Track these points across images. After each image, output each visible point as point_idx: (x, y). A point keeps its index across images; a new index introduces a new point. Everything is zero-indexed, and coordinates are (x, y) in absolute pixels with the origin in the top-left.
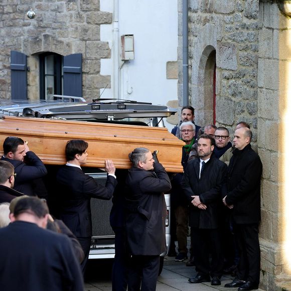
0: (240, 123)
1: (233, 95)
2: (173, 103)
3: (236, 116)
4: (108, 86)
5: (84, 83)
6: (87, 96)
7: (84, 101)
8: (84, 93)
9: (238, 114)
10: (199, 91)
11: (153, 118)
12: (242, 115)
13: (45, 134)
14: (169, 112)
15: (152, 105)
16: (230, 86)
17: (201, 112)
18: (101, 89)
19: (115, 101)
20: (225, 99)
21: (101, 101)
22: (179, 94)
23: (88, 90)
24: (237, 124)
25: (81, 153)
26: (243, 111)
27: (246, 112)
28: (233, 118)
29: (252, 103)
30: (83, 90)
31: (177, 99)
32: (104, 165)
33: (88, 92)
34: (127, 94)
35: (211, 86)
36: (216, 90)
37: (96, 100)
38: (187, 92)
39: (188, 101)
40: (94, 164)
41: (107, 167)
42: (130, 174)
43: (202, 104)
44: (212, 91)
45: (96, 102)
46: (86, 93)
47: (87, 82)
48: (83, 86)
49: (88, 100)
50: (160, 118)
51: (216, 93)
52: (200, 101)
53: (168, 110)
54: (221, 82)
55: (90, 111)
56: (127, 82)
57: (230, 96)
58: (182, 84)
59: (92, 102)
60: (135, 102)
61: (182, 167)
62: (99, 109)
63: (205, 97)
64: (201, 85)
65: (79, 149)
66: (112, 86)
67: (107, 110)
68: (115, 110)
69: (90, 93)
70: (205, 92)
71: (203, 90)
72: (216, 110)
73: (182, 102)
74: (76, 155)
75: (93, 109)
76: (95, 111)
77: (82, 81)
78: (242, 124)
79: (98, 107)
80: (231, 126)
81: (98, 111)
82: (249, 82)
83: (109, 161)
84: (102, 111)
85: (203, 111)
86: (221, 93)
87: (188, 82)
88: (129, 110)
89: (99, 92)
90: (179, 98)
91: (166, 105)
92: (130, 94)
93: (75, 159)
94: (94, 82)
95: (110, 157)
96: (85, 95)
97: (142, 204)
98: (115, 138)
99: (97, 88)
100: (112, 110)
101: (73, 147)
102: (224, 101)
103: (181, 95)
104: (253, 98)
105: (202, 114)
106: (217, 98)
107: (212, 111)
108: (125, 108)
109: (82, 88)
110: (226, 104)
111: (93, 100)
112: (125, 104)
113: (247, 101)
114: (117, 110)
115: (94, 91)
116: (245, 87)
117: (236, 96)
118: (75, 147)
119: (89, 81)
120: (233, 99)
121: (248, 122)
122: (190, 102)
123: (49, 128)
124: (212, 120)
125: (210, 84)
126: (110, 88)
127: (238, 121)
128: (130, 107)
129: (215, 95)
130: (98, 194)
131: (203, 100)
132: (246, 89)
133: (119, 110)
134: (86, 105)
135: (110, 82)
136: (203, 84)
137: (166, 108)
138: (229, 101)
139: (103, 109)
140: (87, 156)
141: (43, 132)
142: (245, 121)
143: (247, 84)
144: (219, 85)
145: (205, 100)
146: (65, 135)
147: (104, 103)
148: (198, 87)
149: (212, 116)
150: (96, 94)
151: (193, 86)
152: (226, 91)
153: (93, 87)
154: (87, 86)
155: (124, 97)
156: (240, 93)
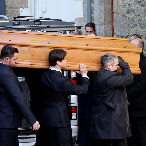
0: (134, 35)
1: (127, 12)
2: (79, 20)
3: (131, 29)
4: (26, 6)
5: (6, 4)
6: (9, 15)
7: (7, 18)
8: (6, 12)
9: (131, 28)
10: (100, 9)
11: (63, 32)
12: (135, 29)
13: (32, 44)
14: (76, 27)
15: (62, 21)
16: (125, 5)
17: (102, 27)
18: (20, 9)
19: (32, 18)
20: (121, 15)
21: (21, 19)
22: (84, 12)
23: (10, 10)
24: (131, 36)
25: (61, 60)
26: (136, 26)
27: (138, 26)
28: (128, 31)
29: (143, 19)
30: (6, 9)
31: (82, 16)
32: (79, 68)
33: (10, 11)
34: (41, 12)
35: (110, 5)
36: (114, 8)
37: (16, 18)
38: (90, 11)
39: (91, 18)
40: (70, 68)
41: (81, 70)
42: (100, 75)
43: (102, 20)
44: (111, 9)
45: (17, 19)
46: (8, 12)
47: (9, 3)
48: (5, 6)
49: (10, 17)
50: (69, 32)
51: (114, 11)
52: (101, 17)
53: (75, 25)
54: (118, 2)
55: (12, 27)
56: (42, 2)
57: (125, 14)
58: (86, 4)
59: (13, 19)
60: (48, 19)
61: (140, 69)
62: (19, 25)
63: (105, 14)
64: (101, 4)
65: (60, 57)
66: (29, 7)
67: (26, 26)
68: (32, 26)
69: (11, 12)
70: (105, 10)
71: (103, 8)
72: (114, 25)
73: (86, 19)
74: (58, 62)
75: (14, 25)
76: (16, 26)
77: (5, 3)
78: (135, 36)
79: (18, 23)
80: (126, 37)
81: (18, 26)
82: (140, 2)
83: (82, 65)
84: (21, 26)
85: (103, 25)
86: (118, 11)
87: (91, 2)
88: (43, 26)
89: (19, 11)
90: (84, 15)
91: (73, 21)
92: (44, 12)
93: (57, 65)
94: (14, 3)
95: (83, 62)
96: (8, 14)
97: (109, 99)
98: (87, 47)
99: (17, 8)
100: (30, 26)
101: (54, 56)
102: (120, 17)
103: (86, 13)
104: (143, 15)
105: (103, 28)
106: (115, 15)
107: (111, 26)
108: (40, 24)
109: (5, 8)
110: (122, 20)
111: (14, 18)
112: (40, 20)
113: (139, 17)
114: (34, 26)
115: (14, 10)
116: (137, 6)
117: (130, 13)
118: (56, 55)
119: (10, 2)
120: (128, 15)
121: (140, 34)
122: (93, 19)
123: (35, 39)
124: (111, 33)
125: (109, 4)
126: (28, 8)
127: (132, 34)
128: (44, 23)
129: (113, 13)
130: (75, 91)
131: (103, 17)
132: (138, 7)
133: (35, 26)
134: (9, 21)
135: (28, 3)
136: (103, 4)
137: (73, 23)
138: (125, 17)
139: (22, 25)
140: (66, 62)
141: (30, 43)
142: (138, 34)
143: (139, 3)
144: (116, 4)
145: (105, 17)
146: (48, 45)
147: (23, 20)
148: (99, 6)
149: (111, 30)
150: (16, 13)
151: (95, 5)
152: (122, 9)
153: (14, 7)
154: (9, 6)
155: (39, 15)
156: (133, 11)
